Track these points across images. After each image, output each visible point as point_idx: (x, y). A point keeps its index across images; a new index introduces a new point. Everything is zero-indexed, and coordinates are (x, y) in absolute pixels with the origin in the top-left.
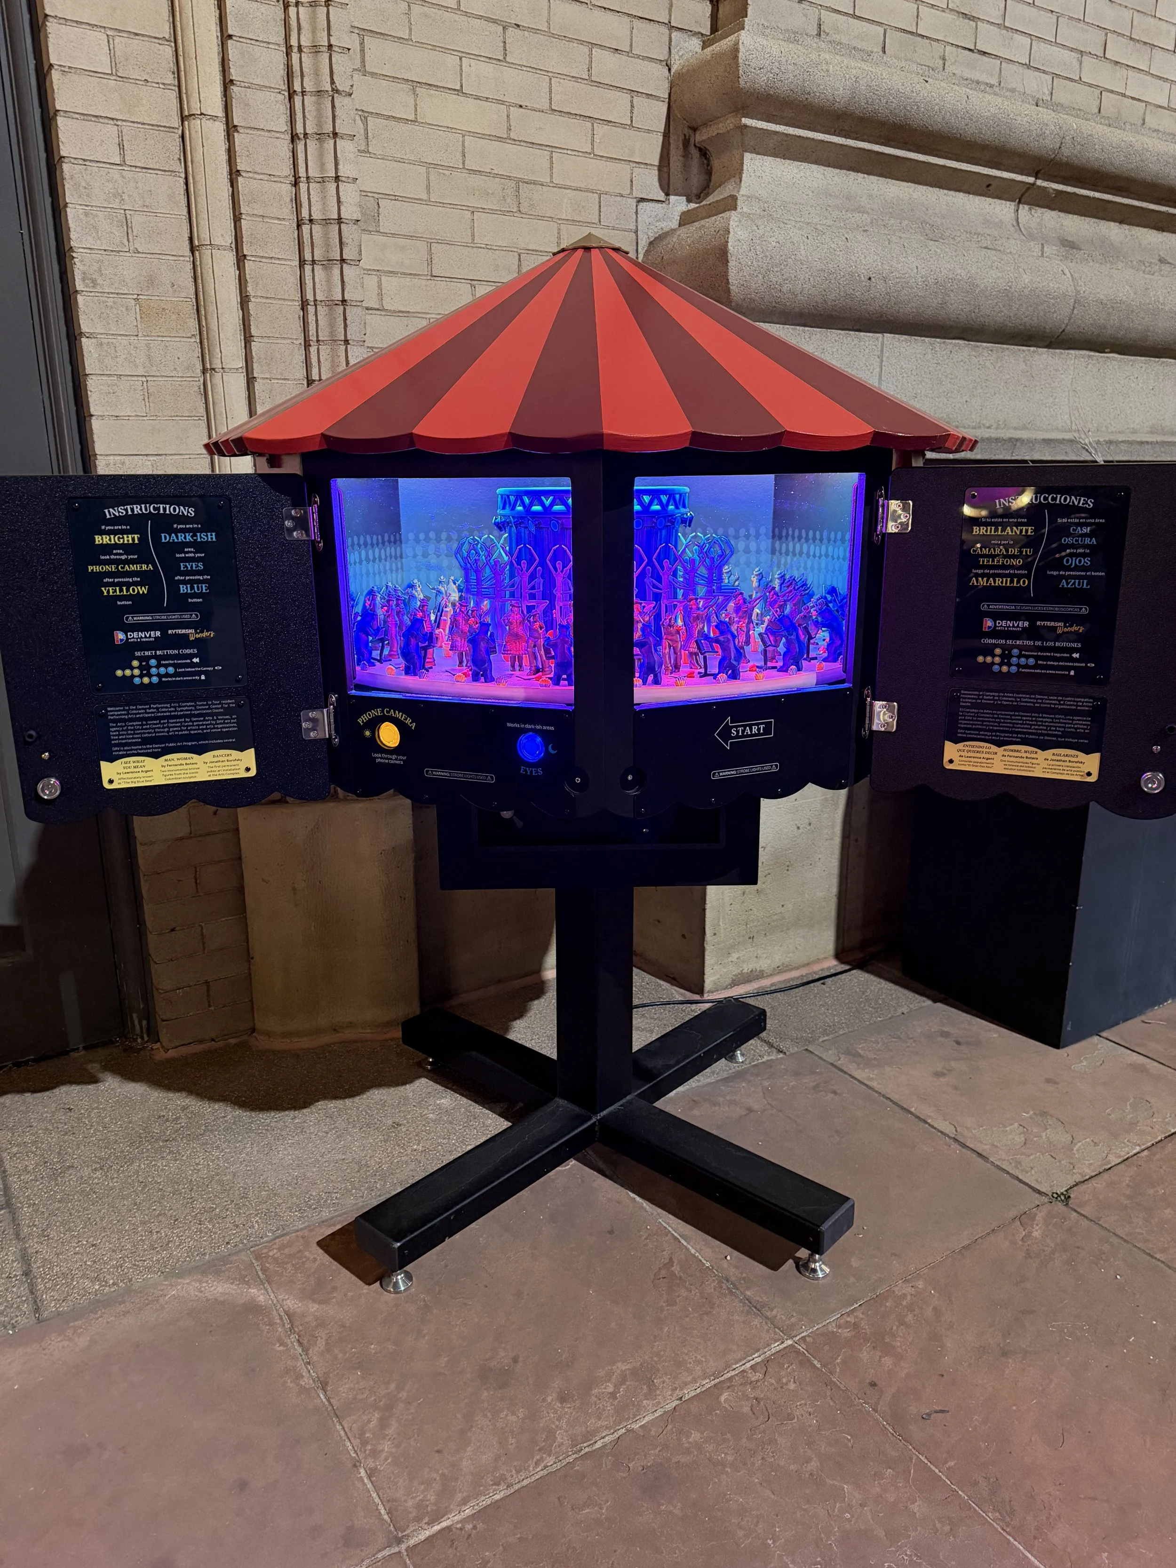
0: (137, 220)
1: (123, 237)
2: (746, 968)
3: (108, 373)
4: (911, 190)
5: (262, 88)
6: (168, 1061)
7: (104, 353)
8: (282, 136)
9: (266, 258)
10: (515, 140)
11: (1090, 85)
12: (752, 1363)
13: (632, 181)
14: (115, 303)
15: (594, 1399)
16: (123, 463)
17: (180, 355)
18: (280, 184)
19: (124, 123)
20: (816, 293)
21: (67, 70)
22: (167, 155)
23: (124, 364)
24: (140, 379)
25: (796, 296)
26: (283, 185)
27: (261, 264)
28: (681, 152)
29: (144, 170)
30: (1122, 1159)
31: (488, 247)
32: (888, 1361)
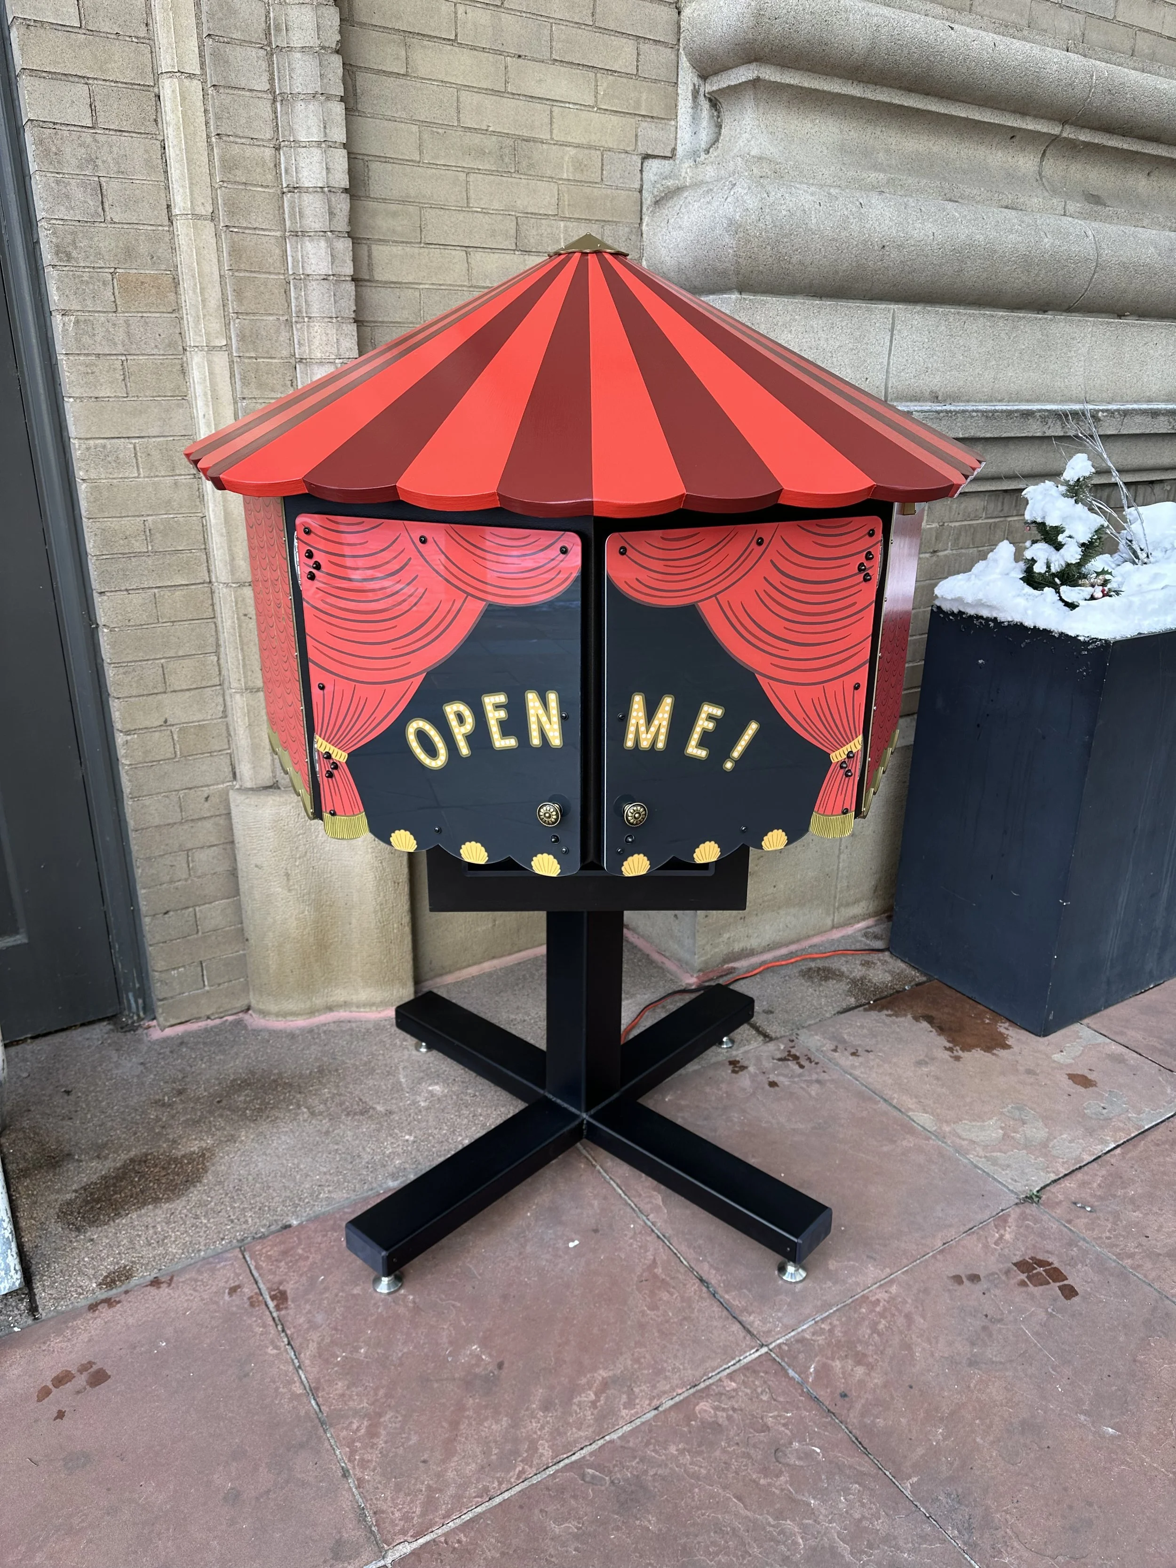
0: (112, 188)
1: (98, 206)
2: (737, 947)
3: (86, 352)
4: (931, 145)
5: (243, 43)
6: (165, 1040)
7: (81, 332)
8: (265, 96)
9: (249, 228)
10: (514, 94)
11: (1125, 25)
12: (728, 1371)
13: (636, 135)
14: (91, 278)
15: (575, 1407)
16: (104, 447)
17: (160, 331)
18: (263, 149)
19: (95, 82)
20: (827, 264)
21: (32, 24)
22: (142, 116)
23: (103, 343)
24: (120, 357)
25: (806, 267)
26: (267, 150)
27: (245, 235)
28: (689, 103)
29: (118, 133)
30: (1095, 1157)
31: (484, 212)
32: (860, 1371)
